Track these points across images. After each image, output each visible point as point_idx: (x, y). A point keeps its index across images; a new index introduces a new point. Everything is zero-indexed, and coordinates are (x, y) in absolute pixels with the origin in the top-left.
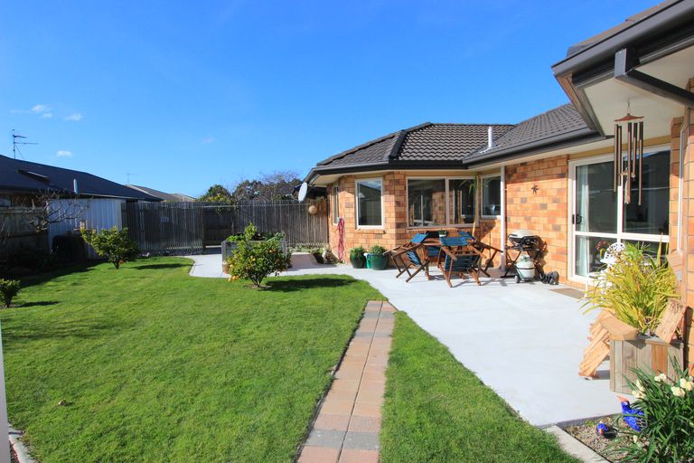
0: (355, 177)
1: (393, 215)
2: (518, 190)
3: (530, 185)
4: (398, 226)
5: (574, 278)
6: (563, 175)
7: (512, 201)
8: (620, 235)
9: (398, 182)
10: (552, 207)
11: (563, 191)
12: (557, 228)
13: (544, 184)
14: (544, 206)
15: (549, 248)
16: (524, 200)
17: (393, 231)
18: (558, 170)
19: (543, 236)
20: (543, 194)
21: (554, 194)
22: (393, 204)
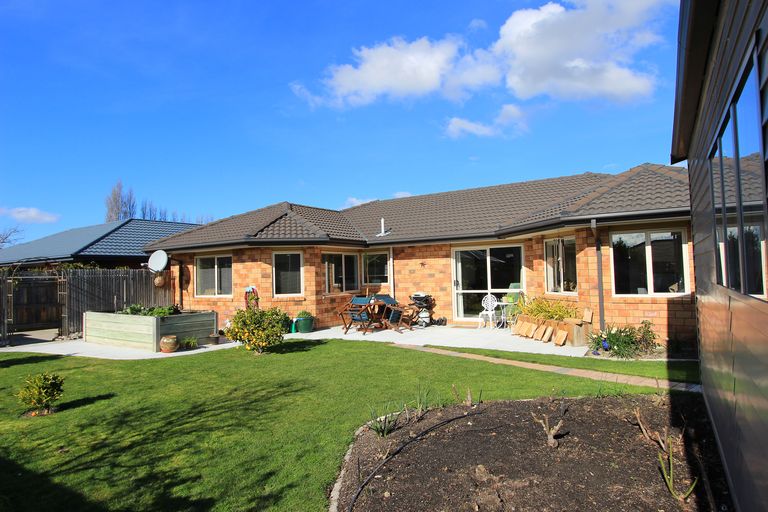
0: (273, 250)
1: (314, 283)
2: (407, 265)
3: (419, 261)
4: (318, 293)
5: (456, 319)
6: (448, 256)
7: (399, 272)
8: (490, 290)
9: (316, 255)
10: (438, 276)
11: (447, 266)
12: (443, 289)
13: (431, 261)
14: (432, 276)
15: (436, 302)
16: (412, 272)
17: (314, 298)
18: (444, 253)
19: (433, 295)
20: (431, 267)
21: (441, 267)
22: (314, 274)
